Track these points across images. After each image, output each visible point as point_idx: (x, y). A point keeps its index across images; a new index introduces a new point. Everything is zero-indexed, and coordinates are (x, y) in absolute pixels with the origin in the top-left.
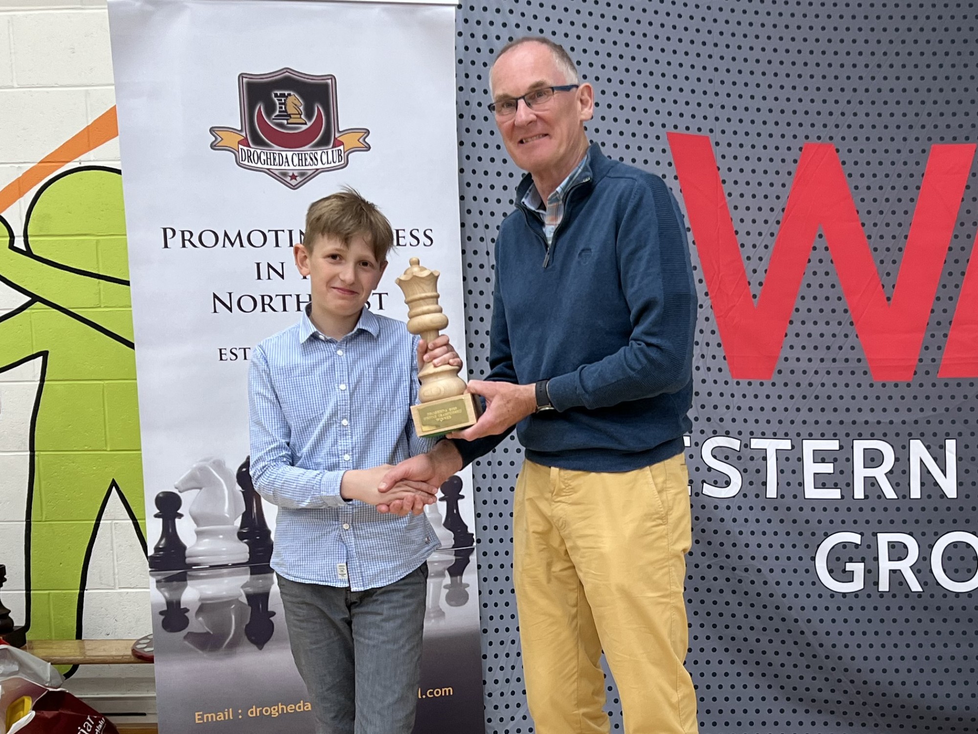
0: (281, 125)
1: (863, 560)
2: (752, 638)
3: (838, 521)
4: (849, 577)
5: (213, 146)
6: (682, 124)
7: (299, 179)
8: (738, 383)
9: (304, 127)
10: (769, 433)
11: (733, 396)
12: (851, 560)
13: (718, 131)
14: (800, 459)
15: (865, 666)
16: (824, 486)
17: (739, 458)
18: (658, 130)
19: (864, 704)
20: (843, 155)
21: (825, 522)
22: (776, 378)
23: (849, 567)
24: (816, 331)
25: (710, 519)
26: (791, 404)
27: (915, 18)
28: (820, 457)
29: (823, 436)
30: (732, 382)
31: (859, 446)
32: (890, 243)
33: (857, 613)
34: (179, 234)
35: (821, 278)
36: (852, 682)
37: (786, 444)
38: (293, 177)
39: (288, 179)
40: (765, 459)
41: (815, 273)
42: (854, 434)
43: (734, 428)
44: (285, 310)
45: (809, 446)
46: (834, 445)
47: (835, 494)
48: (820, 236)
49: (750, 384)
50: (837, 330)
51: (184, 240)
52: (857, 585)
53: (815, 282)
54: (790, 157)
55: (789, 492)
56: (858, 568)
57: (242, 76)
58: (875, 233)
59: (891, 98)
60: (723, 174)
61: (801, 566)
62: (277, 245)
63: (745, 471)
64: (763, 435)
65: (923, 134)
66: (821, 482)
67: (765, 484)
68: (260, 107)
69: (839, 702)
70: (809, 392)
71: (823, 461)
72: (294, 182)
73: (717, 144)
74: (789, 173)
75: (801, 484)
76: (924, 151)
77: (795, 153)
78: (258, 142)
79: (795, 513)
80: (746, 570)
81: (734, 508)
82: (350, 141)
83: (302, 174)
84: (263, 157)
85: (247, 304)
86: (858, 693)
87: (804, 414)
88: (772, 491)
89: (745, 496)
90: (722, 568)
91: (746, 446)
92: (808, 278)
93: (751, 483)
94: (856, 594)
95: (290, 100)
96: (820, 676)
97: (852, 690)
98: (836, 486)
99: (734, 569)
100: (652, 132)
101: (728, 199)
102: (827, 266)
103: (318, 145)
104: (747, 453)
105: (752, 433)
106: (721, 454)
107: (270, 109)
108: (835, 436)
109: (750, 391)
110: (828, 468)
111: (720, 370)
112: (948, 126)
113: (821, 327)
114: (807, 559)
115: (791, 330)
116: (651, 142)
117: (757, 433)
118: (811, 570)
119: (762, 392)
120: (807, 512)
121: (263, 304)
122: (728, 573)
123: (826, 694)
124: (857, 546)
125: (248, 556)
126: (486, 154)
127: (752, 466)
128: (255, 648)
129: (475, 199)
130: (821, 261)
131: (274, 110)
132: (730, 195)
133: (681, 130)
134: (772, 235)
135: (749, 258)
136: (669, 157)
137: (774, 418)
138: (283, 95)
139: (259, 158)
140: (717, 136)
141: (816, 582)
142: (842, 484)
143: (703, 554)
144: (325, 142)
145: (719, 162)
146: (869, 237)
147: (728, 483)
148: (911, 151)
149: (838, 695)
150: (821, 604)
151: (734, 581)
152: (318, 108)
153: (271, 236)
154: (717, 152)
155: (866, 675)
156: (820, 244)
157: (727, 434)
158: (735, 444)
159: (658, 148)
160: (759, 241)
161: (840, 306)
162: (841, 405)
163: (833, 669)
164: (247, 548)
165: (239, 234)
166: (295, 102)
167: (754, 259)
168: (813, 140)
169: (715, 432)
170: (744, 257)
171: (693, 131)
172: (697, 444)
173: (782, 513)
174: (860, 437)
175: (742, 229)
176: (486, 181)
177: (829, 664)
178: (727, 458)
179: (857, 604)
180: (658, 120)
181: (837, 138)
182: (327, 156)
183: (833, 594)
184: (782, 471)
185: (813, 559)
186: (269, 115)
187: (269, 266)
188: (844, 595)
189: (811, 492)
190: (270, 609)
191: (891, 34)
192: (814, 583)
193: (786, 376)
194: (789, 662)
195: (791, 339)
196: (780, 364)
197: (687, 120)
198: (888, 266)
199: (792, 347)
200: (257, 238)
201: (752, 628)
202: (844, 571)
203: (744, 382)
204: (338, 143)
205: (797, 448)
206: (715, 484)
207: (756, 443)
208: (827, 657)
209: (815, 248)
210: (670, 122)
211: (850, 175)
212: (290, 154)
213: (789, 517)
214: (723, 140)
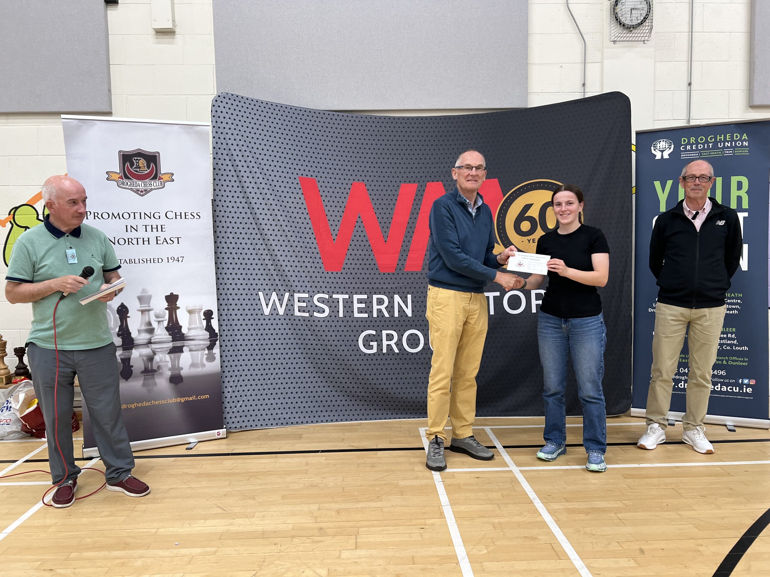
0: (137, 171)
1: (376, 341)
2: (334, 373)
3: (367, 326)
4: (371, 348)
5: (107, 179)
6: (305, 174)
7: (144, 192)
8: (328, 273)
9: (146, 172)
10: (340, 292)
11: (325, 278)
12: (372, 341)
13: (319, 177)
14: (352, 302)
15: (377, 382)
16: (361, 312)
17: (328, 302)
18: (295, 175)
19: (377, 397)
20: (368, 187)
21: (362, 326)
22: (342, 271)
23: (371, 343)
24: (358, 253)
25: (316, 326)
26: (348, 281)
27: (395, 136)
28: (360, 301)
29: (361, 293)
30: (325, 272)
31: (375, 297)
32: (386, 220)
33: (374, 361)
34: (92, 214)
35: (360, 233)
36: (373, 388)
37: (347, 296)
38: (142, 192)
39: (139, 192)
40: (338, 302)
41: (357, 231)
42: (373, 292)
43: (326, 290)
44: (138, 244)
45: (356, 297)
46: (365, 297)
47: (366, 315)
48: (359, 217)
49: (332, 273)
50: (366, 253)
51: (95, 216)
52: (374, 350)
53: (358, 234)
54: (347, 187)
55: (348, 315)
56: (374, 344)
57: (120, 152)
58: (380, 216)
59: (386, 166)
60: (321, 193)
61: (353, 344)
62: (135, 218)
63: (331, 307)
64: (338, 293)
65: (398, 180)
66: (360, 311)
67: (338, 312)
68: (128, 164)
69: (368, 397)
70: (356, 276)
71: (361, 303)
72: (142, 194)
73: (319, 181)
74: (347, 193)
75: (353, 312)
76: (398, 186)
77: (349, 186)
78: (127, 177)
79: (350, 323)
80: (331, 346)
81: (326, 321)
82: (165, 178)
83: (145, 191)
84: (129, 184)
85: (122, 241)
86: (375, 393)
87: (354, 285)
88: (341, 315)
89: (331, 316)
90: (321, 345)
91: (331, 297)
92: (355, 233)
93: (333, 312)
94: (374, 354)
95: (140, 162)
96: (361, 387)
97: (373, 392)
98: (366, 312)
99: (326, 345)
100: (293, 177)
101: (323, 202)
102: (362, 228)
103: (152, 179)
104: (331, 300)
105: (333, 292)
106: (320, 300)
107: (132, 165)
108: (366, 293)
109: (332, 276)
110: (363, 305)
111: (320, 268)
112: (407, 177)
113: (360, 252)
114: (355, 341)
115: (349, 253)
116: (292, 180)
117: (335, 292)
118: (357, 345)
119: (337, 276)
120: (355, 323)
121: (129, 242)
122: (324, 347)
123: (363, 394)
124: (374, 335)
125: (121, 343)
126: (225, 184)
127: (333, 305)
128: (124, 380)
129: (220, 201)
130: (360, 227)
131: (134, 165)
132: (324, 201)
133: (304, 176)
134: (341, 216)
135: (331, 225)
136: (299, 186)
137: (342, 286)
138: (137, 159)
139: (127, 184)
140: (319, 178)
141: (359, 350)
142: (369, 312)
143: (314, 340)
144: (155, 178)
145: (320, 188)
146: (378, 218)
147: (324, 312)
148: (393, 186)
149: (368, 394)
150: (360, 358)
151: (326, 350)
152: (152, 165)
153: (132, 215)
154: (319, 185)
155: (378, 386)
156: (360, 220)
157: (323, 293)
158: (327, 296)
159: (295, 183)
160: (336, 219)
161: (367, 244)
162: (368, 282)
163: (365, 384)
164: (121, 340)
165: (118, 214)
166: (142, 162)
167: (334, 226)
168: (356, 181)
169: (318, 292)
170: (330, 225)
171: (309, 176)
172: (311, 297)
173: (345, 323)
174: (375, 293)
175: (329, 214)
176: (225, 194)
177: (363, 382)
178: (323, 302)
179: (374, 358)
180: (295, 172)
181: (366, 181)
182: (156, 183)
183: (365, 354)
184: (345, 307)
185: (357, 341)
186: (131, 167)
187: (131, 226)
188: (369, 354)
189: (356, 315)
190: (131, 364)
191: (386, 142)
192: (358, 350)
193: (347, 270)
194: (348, 381)
195: (348, 256)
196: (344, 266)
197: (307, 172)
198: (385, 229)
199: (349, 259)
200: (127, 216)
201: (334, 369)
202: (369, 345)
203: (330, 273)
204: (160, 178)
205: (351, 298)
206: (319, 312)
207: (335, 296)
208: (363, 379)
209: (357, 222)
210: (300, 173)
211: (370, 195)
212: (140, 183)
213: (348, 324)
214: (321, 180)
